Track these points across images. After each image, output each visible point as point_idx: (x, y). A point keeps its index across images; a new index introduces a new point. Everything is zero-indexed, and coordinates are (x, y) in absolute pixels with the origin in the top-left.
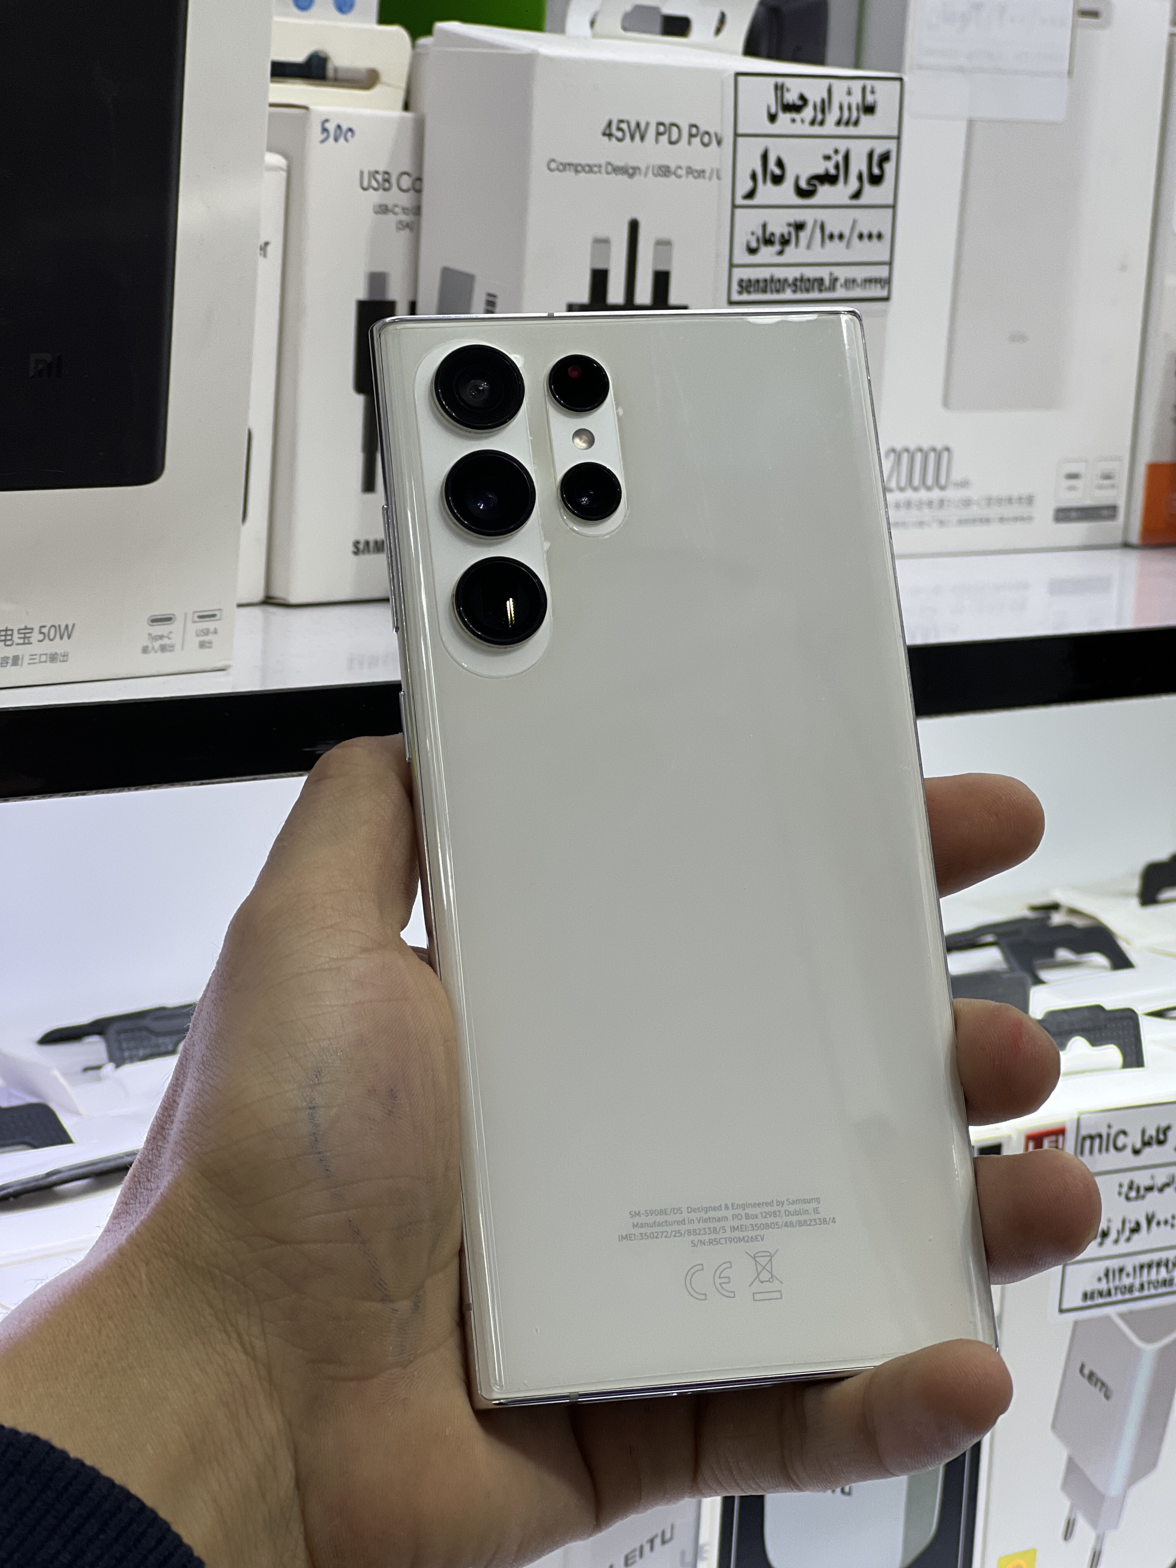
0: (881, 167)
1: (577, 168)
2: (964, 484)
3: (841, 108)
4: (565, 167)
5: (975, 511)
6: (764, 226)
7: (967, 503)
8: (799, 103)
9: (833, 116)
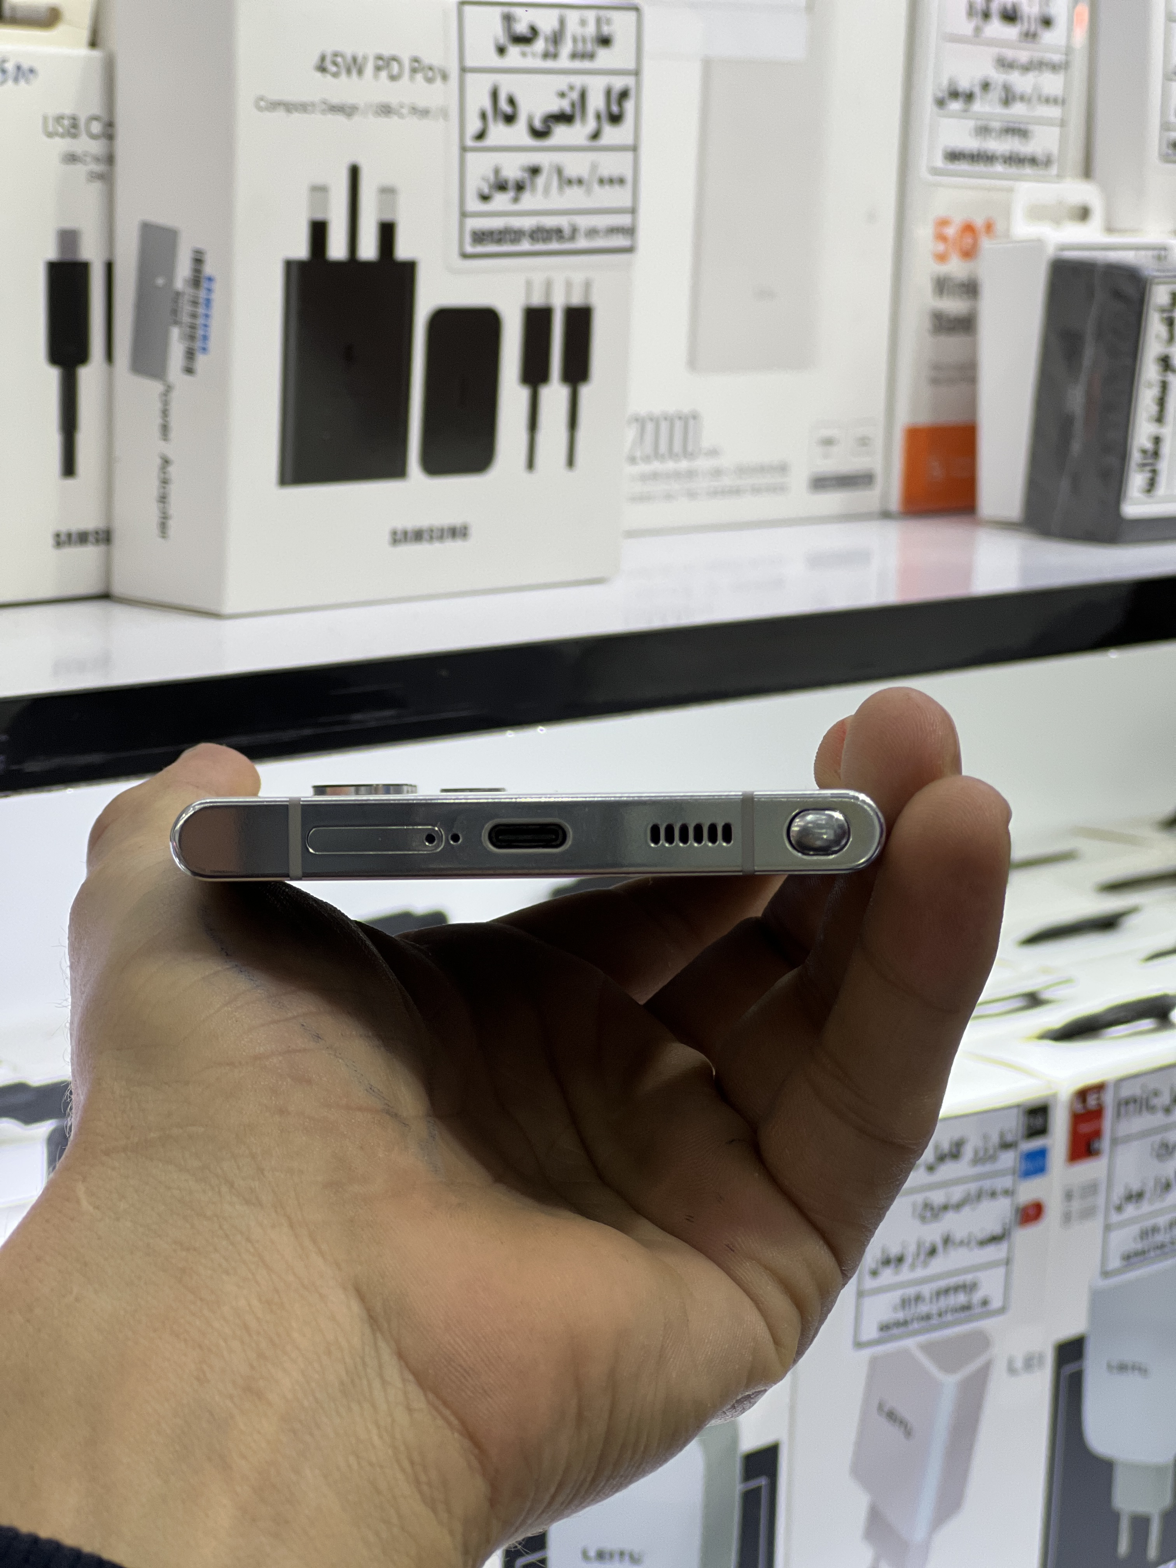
0: (620, 104)
1: (289, 107)
2: (714, 453)
3: (575, 40)
4: (275, 105)
5: (726, 481)
6: (497, 171)
7: (717, 473)
8: (529, 35)
9: (567, 48)
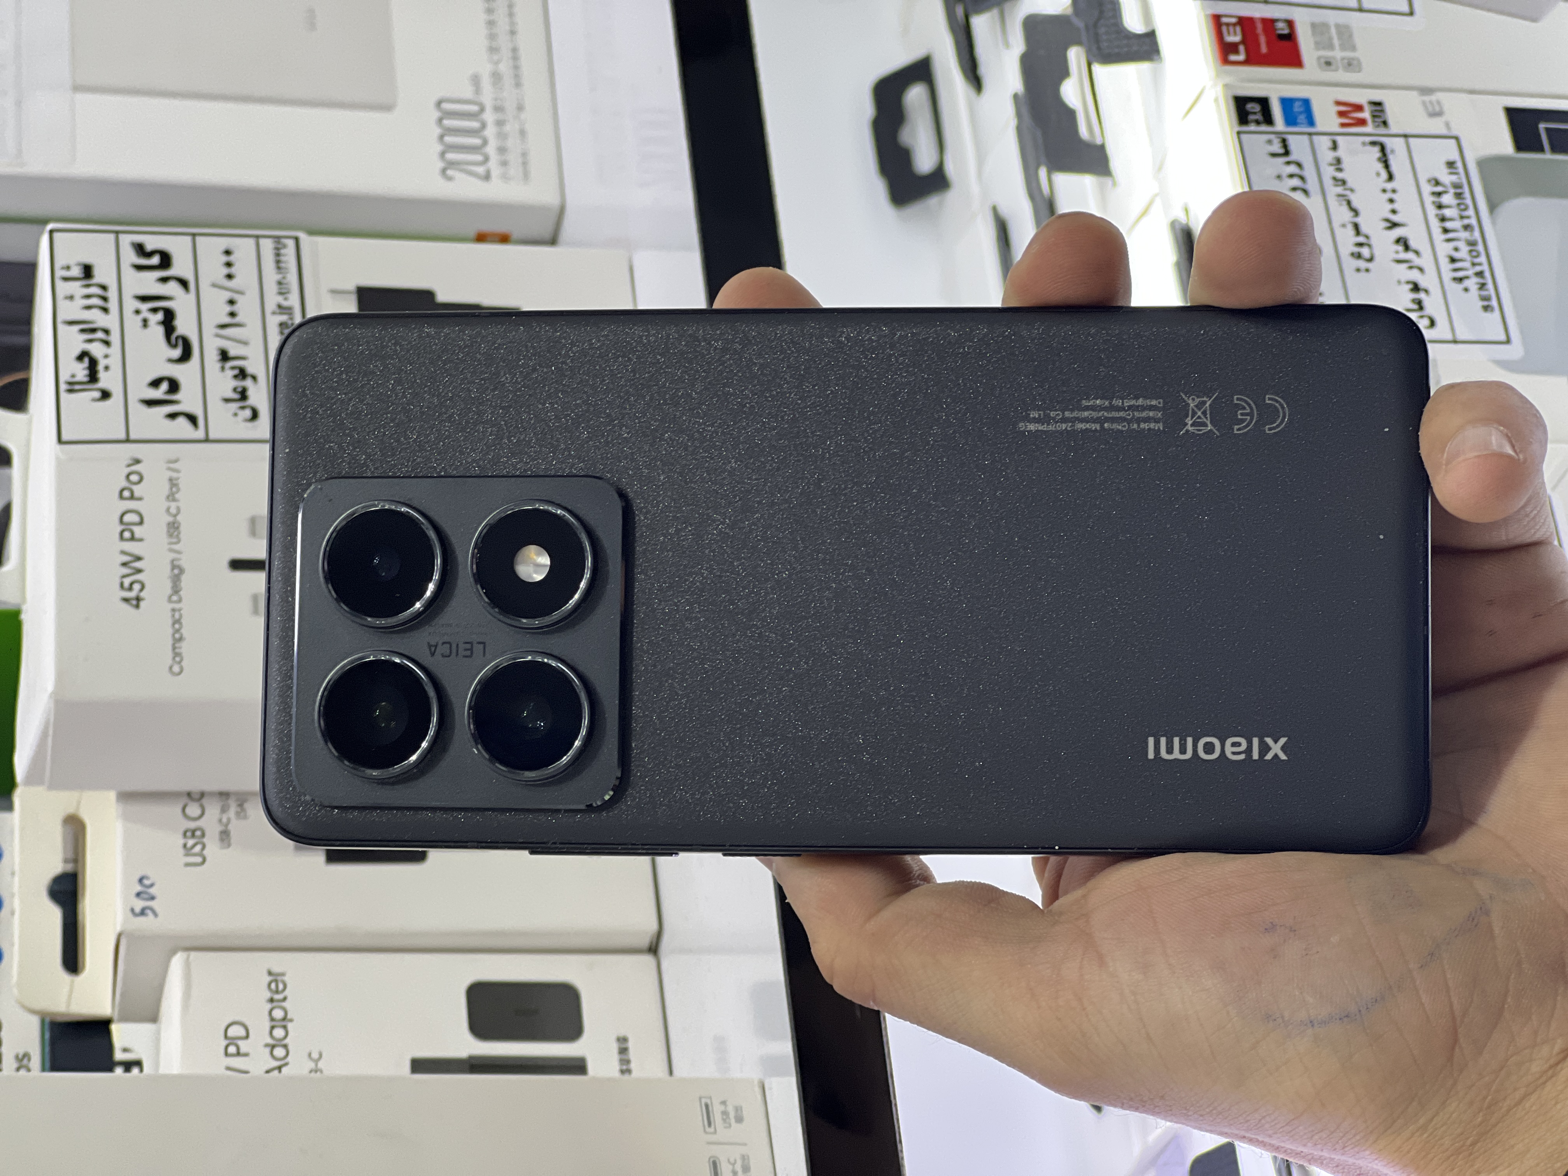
0: (149, 255)
1: (178, 640)
2: (476, 80)
3: (88, 307)
4: (177, 654)
5: (504, 68)
6: (227, 400)
7: (496, 77)
8: (86, 360)
9: (97, 318)
